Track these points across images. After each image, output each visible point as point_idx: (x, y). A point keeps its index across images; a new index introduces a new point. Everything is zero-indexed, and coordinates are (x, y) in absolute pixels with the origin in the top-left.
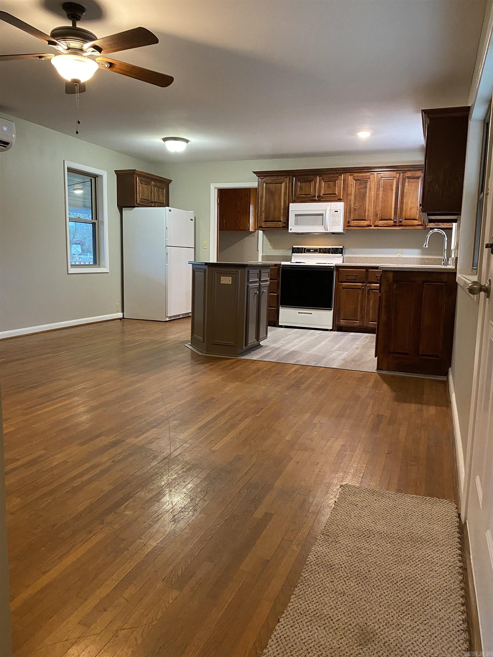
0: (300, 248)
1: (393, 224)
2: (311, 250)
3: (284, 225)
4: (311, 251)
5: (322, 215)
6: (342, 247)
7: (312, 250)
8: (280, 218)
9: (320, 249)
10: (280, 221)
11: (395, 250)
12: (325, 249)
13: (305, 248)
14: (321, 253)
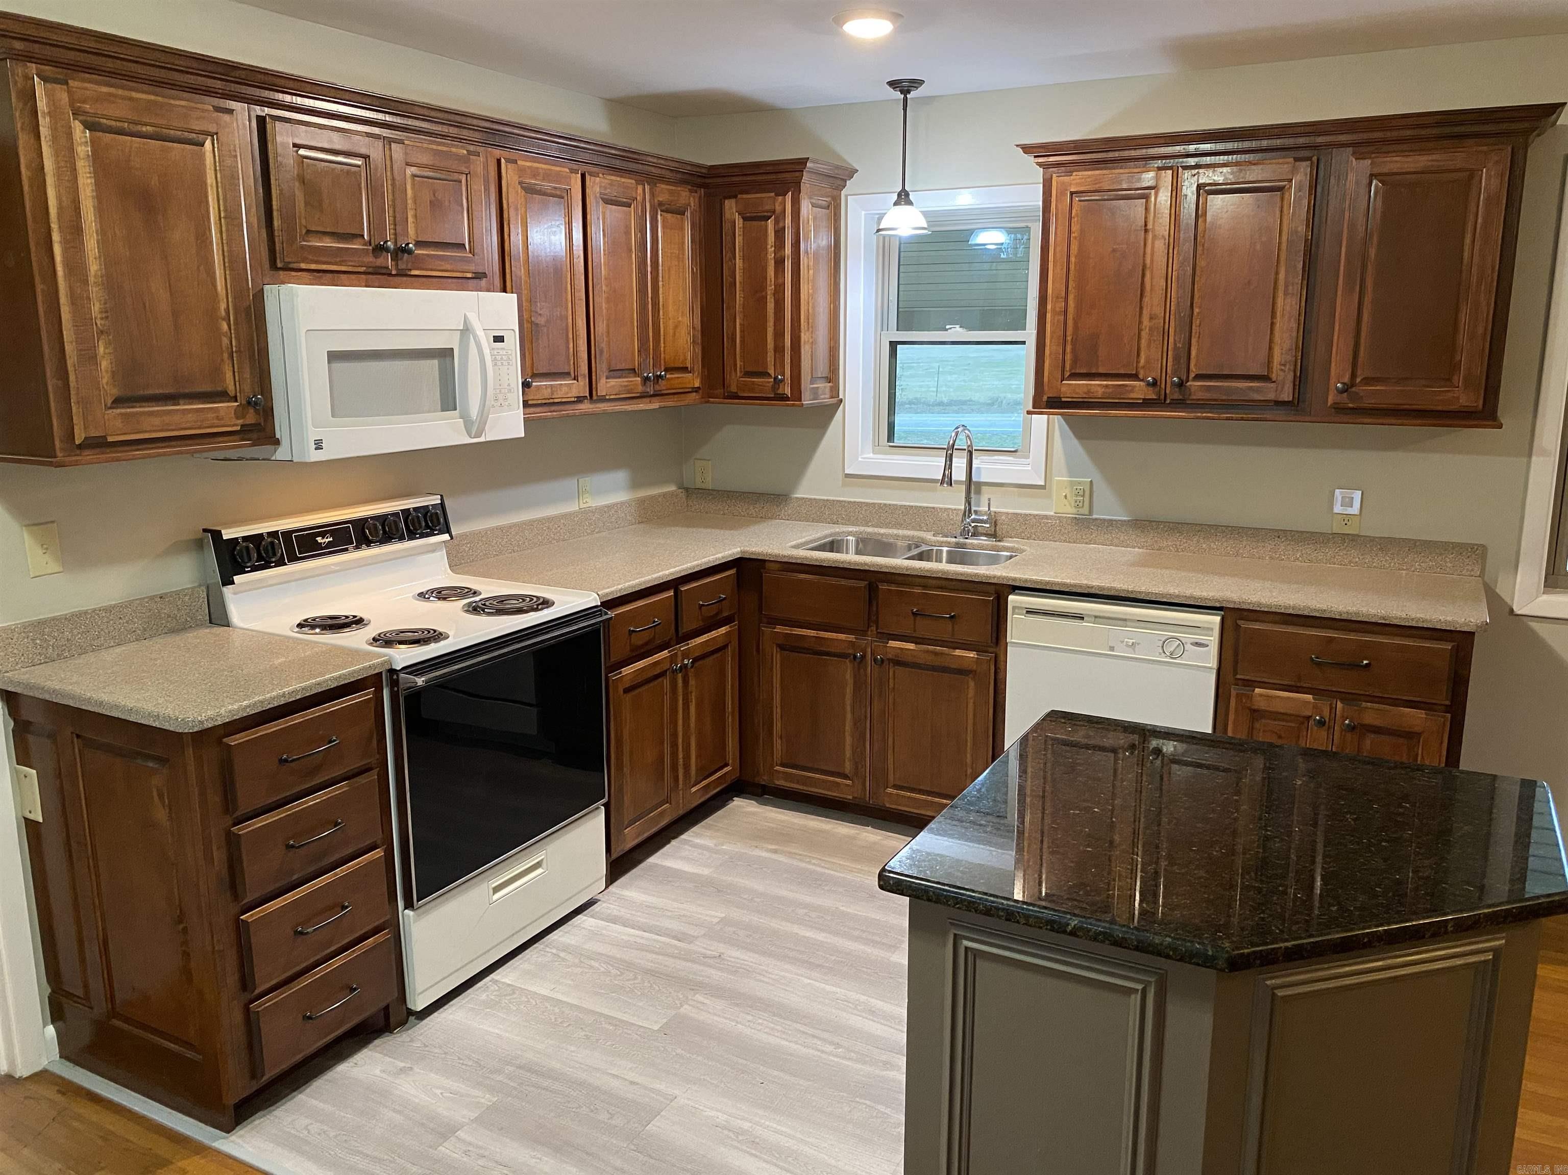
0: (260, 536)
1: (640, 389)
2: (319, 539)
3: (251, 418)
4: (319, 546)
5: (446, 354)
6: (436, 500)
7: (323, 535)
8: (216, 372)
9: (360, 524)
10: (222, 395)
11: (570, 484)
12: (382, 519)
13: (287, 534)
14: (369, 543)
